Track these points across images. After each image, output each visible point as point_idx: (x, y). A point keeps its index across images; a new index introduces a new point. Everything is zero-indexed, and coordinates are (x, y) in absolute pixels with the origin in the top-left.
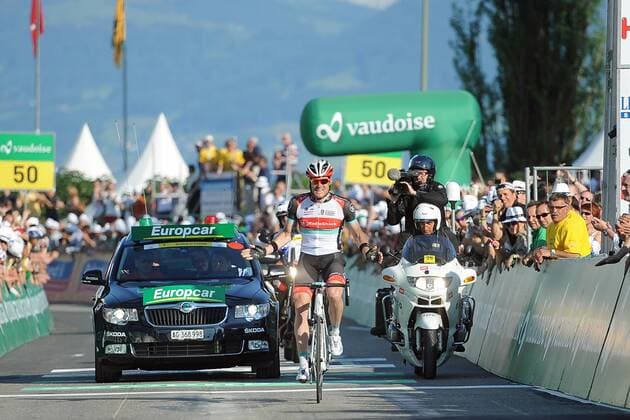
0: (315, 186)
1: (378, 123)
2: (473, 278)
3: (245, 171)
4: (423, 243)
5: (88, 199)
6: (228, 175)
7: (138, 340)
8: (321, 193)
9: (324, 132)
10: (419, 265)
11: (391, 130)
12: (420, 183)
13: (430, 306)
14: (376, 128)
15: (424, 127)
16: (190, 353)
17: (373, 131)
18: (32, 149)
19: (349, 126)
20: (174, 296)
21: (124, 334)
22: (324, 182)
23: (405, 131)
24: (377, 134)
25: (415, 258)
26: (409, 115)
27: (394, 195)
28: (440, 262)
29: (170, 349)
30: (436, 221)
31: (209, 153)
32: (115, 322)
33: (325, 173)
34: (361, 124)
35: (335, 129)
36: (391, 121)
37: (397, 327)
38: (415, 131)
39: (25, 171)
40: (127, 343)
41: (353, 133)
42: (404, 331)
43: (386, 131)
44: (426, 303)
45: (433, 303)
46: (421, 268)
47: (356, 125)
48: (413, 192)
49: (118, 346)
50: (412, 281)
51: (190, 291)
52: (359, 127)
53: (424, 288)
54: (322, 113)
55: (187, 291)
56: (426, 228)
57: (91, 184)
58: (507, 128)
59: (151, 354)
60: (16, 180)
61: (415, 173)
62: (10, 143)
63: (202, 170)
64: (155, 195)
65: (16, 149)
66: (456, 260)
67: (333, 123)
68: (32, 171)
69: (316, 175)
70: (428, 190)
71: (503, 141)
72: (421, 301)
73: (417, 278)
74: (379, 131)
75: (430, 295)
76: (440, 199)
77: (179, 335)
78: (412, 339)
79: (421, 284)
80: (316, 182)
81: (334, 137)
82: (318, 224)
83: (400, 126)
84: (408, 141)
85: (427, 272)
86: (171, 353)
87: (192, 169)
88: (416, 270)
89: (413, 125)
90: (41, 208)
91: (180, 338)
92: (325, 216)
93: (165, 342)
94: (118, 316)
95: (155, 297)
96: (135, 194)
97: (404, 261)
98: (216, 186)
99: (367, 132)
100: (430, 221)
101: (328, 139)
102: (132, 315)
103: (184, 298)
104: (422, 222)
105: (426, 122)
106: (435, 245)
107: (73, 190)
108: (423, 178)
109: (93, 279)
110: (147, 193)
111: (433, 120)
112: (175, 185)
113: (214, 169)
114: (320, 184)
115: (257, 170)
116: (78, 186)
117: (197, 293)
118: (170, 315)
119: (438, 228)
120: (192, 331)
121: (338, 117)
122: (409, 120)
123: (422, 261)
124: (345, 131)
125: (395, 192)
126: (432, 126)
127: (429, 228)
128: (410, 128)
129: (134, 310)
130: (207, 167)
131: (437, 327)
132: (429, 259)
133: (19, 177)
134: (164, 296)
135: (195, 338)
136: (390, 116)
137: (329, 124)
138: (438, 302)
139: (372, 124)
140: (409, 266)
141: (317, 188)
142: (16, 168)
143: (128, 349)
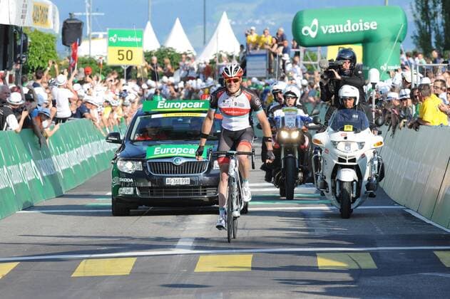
0: (228, 84)
1: (341, 26)
2: (381, 143)
3: (274, 50)
4: (345, 114)
5: (176, 65)
6: (264, 52)
7: (142, 185)
8: (233, 89)
9: (306, 32)
10: (341, 132)
11: (350, 30)
12: (345, 70)
13: (347, 163)
14: (339, 29)
15: (370, 29)
16: (180, 195)
17: (338, 31)
18: (129, 39)
19: (323, 28)
20: (169, 152)
21: (132, 180)
22: (236, 81)
23: (359, 31)
24: (340, 33)
25: (338, 127)
26: (361, 21)
27: (325, 79)
28: (356, 130)
29: (165, 191)
30: (355, 98)
31: (253, 38)
32: (126, 171)
33: (236, 74)
34: (330, 26)
35: (313, 30)
36: (349, 25)
37: (324, 178)
38: (364, 31)
39: (125, 53)
40: (134, 187)
41: (325, 32)
42: (328, 181)
43: (346, 31)
44: (345, 161)
45: (349, 161)
46: (342, 135)
47: (327, 27)
48: (338, 77)
49: (128, 189)
50: (334, 144)
51: (181, 149)
52: (329, 29)
53: (344, 150)
54: (305, 19)
55: (178, 149)
56: (348, 104)
57: (180, 56)
58: (444, 21)
59: (152, 195)
60: (119, 59)
61: (341, 62)
62: (115, 36)
63: (248, 49)
64: (218, 64)
65: (119, 39)
66: (368, 129)
67: (312, 26)
68: (129, 53)
69: (230, 76)
70: (350, 75)
71: (441, 29)
72: (341, 160)
73: (339, 142)
74: (342, 31)
75: (348, 155)
76: (358, 82)
77: (171, 181)
78: (334, 188)
79: (341, 146)
80: (230, 81)
81: (313, 35)
82: (233, 112)
83: (355, 28)
84: (360, 37)
85: (346, 138)
86: (165, 195)
87: (242, 47)
88: (338, 136)
89: (364, 27)
90: (148, 71)
91: (173, 184)
92: (237, 107)
93: (161, 186)
94: (129, 167)
95: (155, 153)
96: (205, 63)
97: (329, 129)
98: (257, 58)
99: (334, 32)
100: (350, 98)
101: (309, 36)
102: (138, 166)
103: (176, 155)
104: (345, 99)
105: (370, 25)
106: (354, 116)
107: (167, 60)
108: (347, 66)
109: (113, 139)
110: (212, 62)
111: (376, 24)
112: (230, 58)
113: (255, 49)
114: (233, 83)
115: (281, 48)
116: (171, 58)
117: (186, 151)
118: (166, 167)
119: (357, 104)
120: (181, 179)
121: (315, 22)
122: (361, 24)
123: (342, 129)
124: (320, 30)
125: (325, 77)
126: (375, 28)
127: (350, 104)
128: (361, 29)
129: (140, 163)
130: (251, 46)
131: (352, 180)
132: (348, 128)
133: (121, 57)
134: (161, 153)
135: (184, 183)
136: (349, 21)
137: (310, 26)
138: (354, 160)
139: (337, 27)
140: (333, 132)
141: (230, 86)
142: (119, 51)
143: (135, 191)
